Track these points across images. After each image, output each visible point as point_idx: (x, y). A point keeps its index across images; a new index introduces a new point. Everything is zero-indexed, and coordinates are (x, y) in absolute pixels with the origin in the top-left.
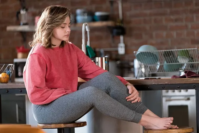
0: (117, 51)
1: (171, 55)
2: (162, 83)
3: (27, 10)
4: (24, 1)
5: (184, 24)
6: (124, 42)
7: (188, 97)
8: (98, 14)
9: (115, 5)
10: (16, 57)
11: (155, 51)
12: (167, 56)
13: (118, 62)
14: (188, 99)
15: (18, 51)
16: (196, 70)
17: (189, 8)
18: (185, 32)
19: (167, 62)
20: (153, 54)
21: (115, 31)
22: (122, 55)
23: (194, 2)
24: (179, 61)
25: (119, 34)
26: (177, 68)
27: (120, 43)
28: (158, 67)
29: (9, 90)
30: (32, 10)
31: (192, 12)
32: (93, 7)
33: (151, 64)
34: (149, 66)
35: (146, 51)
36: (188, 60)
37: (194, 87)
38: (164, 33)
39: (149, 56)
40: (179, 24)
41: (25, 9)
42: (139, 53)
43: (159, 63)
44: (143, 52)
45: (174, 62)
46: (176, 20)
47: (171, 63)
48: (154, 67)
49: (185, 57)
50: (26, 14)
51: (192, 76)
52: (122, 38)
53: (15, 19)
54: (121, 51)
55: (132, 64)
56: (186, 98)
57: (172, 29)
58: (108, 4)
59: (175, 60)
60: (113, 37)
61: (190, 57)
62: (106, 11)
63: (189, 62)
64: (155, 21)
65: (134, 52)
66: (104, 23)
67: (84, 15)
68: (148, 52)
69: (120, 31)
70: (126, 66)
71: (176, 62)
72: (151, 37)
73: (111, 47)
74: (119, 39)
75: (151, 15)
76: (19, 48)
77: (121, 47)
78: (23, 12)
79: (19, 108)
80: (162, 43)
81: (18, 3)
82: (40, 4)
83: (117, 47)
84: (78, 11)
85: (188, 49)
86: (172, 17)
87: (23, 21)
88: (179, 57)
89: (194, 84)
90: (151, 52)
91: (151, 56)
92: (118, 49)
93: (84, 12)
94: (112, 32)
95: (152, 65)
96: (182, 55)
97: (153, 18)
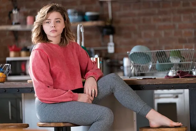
0: (107, 50)
1: (163, 55)
2: (156, 83)
3: (18, 10)
4: (16, 1)
5: (172, 23)
6: (114, 42)
7: (177, 95)
8: (88, 14)
9: (105, 5)
10: (9, 56)
11: (148, 51)
12: (159, 56)
13: (108, 61)
14: (177, 97)
15: (10, 49)
16: (187, 69)
17: (176, 8)
18: (173, 32)
19: (159, 62)
20: (146, 54)
21: (105, 30)
22: (111, 54)
23: (182, 2)
24: (171, 61)
25: (108, 34)
26: (169, 68)
27: (109, 42)
28: (151, 66)
29: (6, 90)
30: (24, 9)
31: (180, 12)
32: (83, 7)
33: (143, 64)
34: (141, 66)
35: (139, 52)
36: (180, 60)
37: (187, 87)
38: (153, 33)
39: (142, 56)
40: (167, 23)
41: (17, 9)
42: (132, 53)
43: (151, 63)
44: (136, 53)
45: (166, 62)
46: (164, 20)
47: (163, 63)
48: (146, 66)
49: (177, 57)
50: (18, 14)
51: (185, 76)
52: (111, 37)
53: (7, 18)
54: (111, 50)
55: (121, 62)
56: (175, 96)
57: (160, 28)
58: (98, 4)
59: (167, 60)
60: (103, 36)
61: (181, 57)
62: (96, 11)
63: (181, 62)
64: (144, 21)
65: (128, 52)
66: (95, 23)
67: (74, 15)
68: (141, 53)
69: (110, 30)
70: (116, 64)
71: (168, 62)
72: (140, 36)
73: (101, 46)
74: (109, 38)
75: (140, 15)
76: (11, 47)
77: (111, 46)
78: (15, 12)
79: (11, 105)
80: (150, 43)
81: (10, 3)
82: (32, 4)
83: (107, 46)
84: (69, 11)
85: (180, 50)
86: (160, 17)
87: (15, 20)
88: (171, 57)
89: (187, 84)
90: (144, 53)
91: (144, 56)
92: (107, 48)
93: (75, 12)
94: (102, 32)
95: (145, 65)
96: (174, 56)
97: (142, 17)
